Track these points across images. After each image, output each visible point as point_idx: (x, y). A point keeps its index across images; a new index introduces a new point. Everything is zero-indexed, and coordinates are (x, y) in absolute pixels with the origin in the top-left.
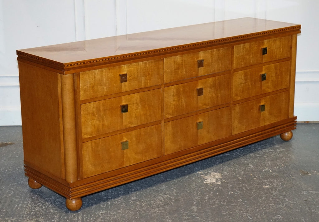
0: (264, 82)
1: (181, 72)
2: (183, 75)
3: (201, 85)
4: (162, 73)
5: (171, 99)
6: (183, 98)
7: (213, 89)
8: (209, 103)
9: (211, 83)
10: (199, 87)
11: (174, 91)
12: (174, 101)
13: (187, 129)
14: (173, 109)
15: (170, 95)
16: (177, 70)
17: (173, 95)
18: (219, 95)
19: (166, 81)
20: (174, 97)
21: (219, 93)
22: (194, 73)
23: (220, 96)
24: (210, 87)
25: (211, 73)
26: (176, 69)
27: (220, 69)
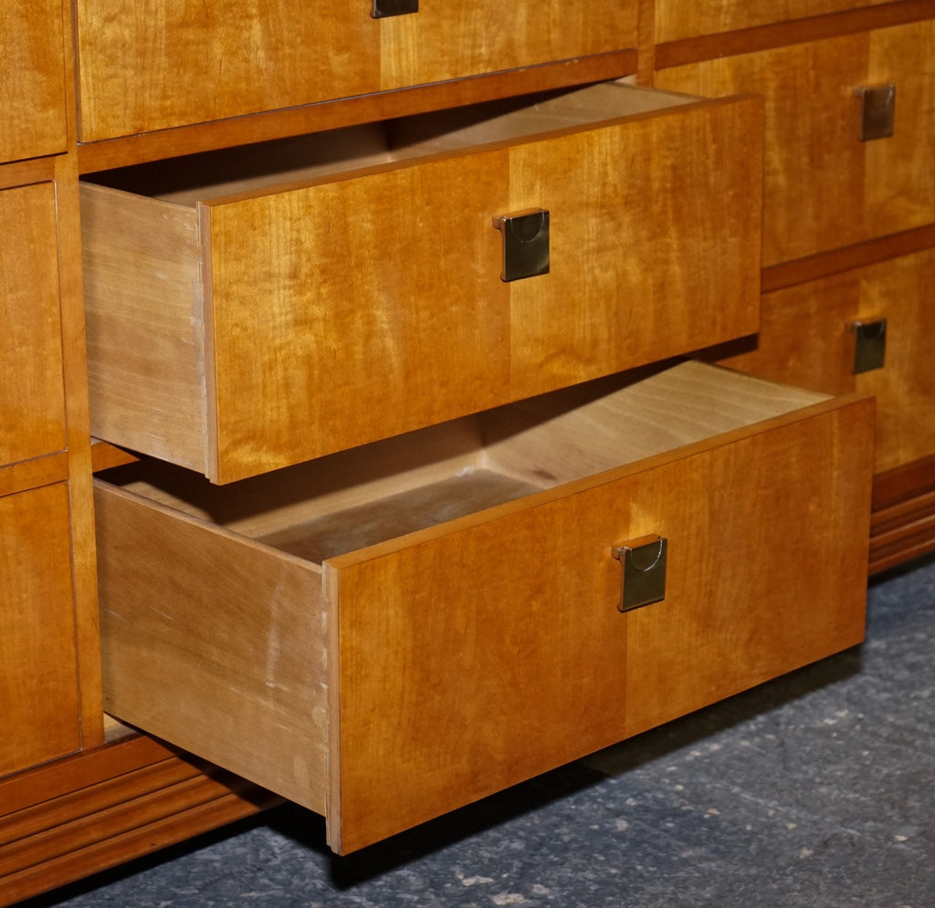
0: (878, 150)
1: (232, 53)
2: (248, 80)
3: (530, 189)
4: (63, 54)
5: (279, 304)
6: (383, 298)
7: (627, 219)
8: (595, 343)
9: (613, 177)
10: (518, 205)
11: (299, 242)
12: (302, 322)
13: (535, 606)
14: (299, 392)
15: (269, 276)
16: (190, 34)
17: (294, 275)
18: (676, 269)
19: (103, 119)
20: (300, 289)
21: (674, 255)
22: (339, 62)
23: (679, 286)
24: (605, 208)
25: (482, 70)
26: (184, 24)
27: (555, 35)
